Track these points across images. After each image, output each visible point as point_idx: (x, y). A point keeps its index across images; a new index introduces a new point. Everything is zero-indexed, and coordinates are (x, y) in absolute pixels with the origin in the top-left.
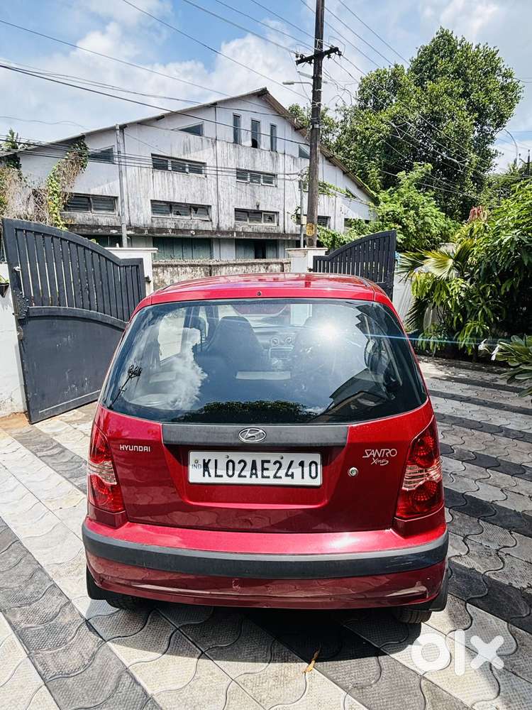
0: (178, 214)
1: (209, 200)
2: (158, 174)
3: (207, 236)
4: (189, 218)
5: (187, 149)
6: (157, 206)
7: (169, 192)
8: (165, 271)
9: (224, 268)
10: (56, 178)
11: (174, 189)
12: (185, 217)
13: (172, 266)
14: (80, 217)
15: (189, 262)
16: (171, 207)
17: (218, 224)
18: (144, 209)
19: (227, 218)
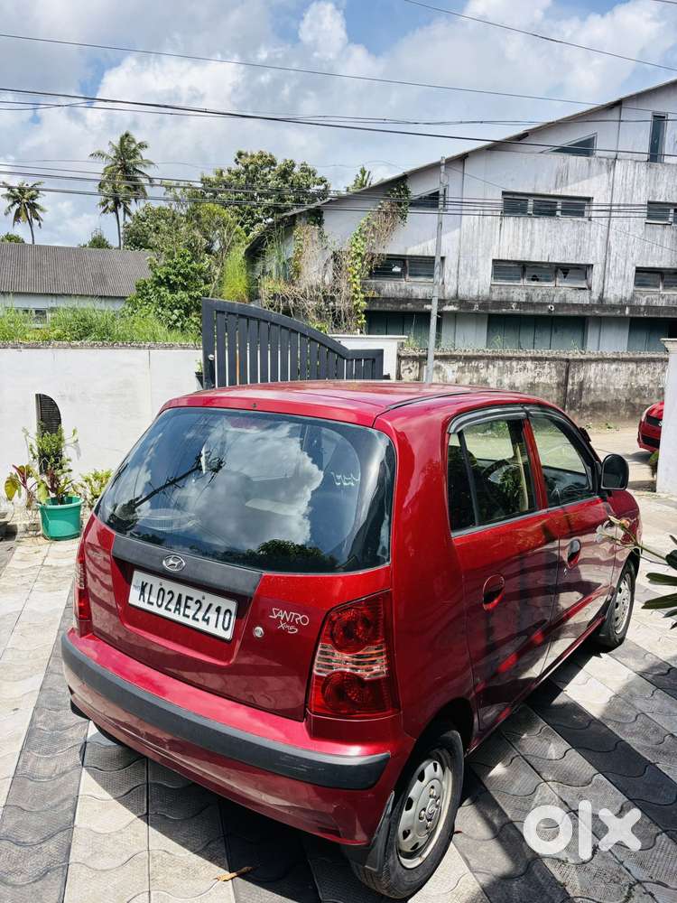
0: (535, 279)
1: (592, 255)
2: (510, 222)
3: (576, 313)
4: (551, 284)
5: (562, 178)
6: (503, 268)
7: (523, 247)
8: (491, 366)
9: (594, 365)
10: (363, 235)
11: (532, 243)
12: (546, 284)
13: (503, 358)
14: (389, 287)
15: (532, 353)
16: (525, 269)
17: (602, 294)
18: (481, 273)
19: (620, 283)
